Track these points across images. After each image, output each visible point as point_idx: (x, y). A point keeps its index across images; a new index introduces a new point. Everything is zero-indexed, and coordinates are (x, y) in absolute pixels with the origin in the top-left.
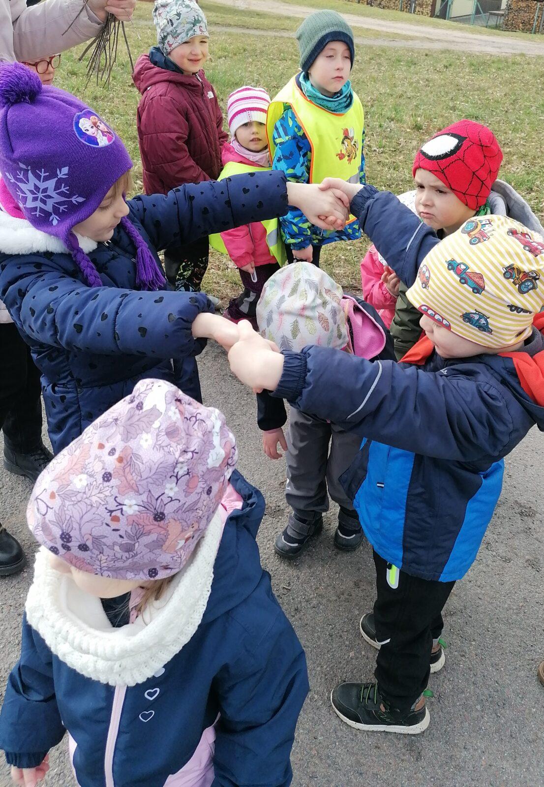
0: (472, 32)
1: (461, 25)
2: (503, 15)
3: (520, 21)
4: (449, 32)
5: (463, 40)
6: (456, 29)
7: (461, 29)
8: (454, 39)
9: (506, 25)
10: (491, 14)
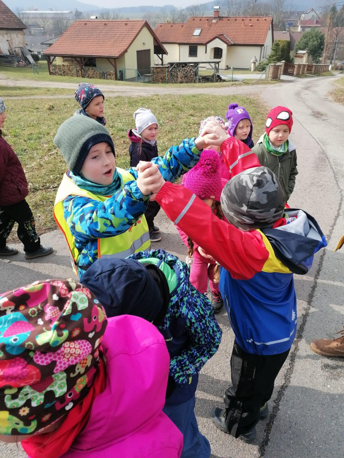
0: (135, 86)
1: (130, 83)
2: (151, 76)
3: (159, 78)
4: (123, 87)
5: (130, 90)
6: (127, 85)
7: (129, 85)
8: (125, 90)
9: (153, 80)
10: (145, 76)
